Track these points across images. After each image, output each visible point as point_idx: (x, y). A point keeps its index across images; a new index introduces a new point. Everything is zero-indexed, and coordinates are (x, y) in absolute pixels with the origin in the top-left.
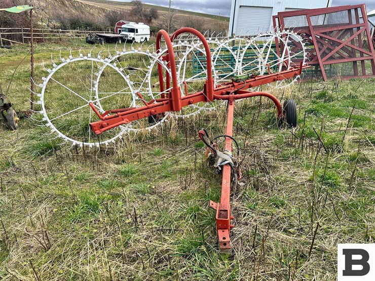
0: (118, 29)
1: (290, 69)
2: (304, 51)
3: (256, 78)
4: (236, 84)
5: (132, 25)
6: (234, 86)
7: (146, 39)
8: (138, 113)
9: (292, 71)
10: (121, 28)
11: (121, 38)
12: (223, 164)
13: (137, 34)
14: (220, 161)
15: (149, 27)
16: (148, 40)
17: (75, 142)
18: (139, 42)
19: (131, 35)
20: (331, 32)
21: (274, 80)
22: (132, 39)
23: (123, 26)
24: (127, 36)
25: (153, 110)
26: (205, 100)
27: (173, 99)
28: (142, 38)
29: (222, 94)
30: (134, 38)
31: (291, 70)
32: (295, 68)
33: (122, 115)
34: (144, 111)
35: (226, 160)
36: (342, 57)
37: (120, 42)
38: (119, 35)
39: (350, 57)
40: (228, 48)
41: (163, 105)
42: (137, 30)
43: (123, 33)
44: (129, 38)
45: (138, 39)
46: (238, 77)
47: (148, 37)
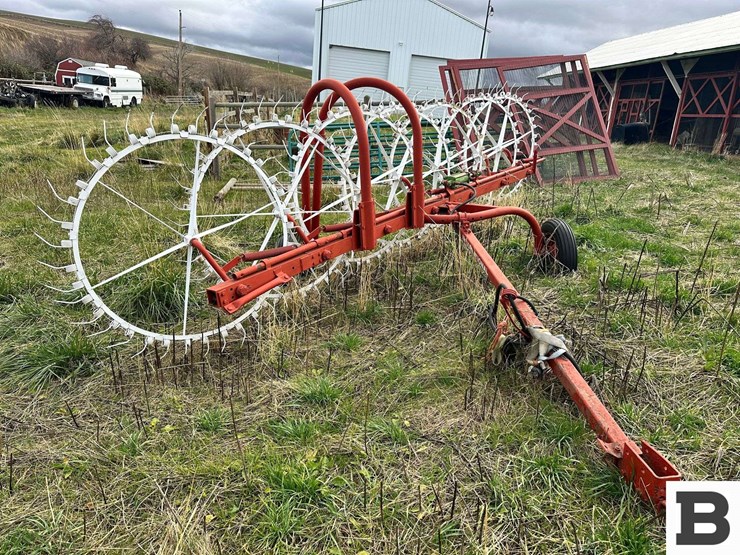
0: (64, 77)
1: (517, 165)
2: (532, 131)
3: (478, 181)
4: (451, 192)
5: (102, 70)
6: (448, 195)
7: (134, 99)
8: (303, 257)
9: (523, 168)
10: (75, 75)
11: (78, 96)
12: (555, 355)
13: (114, 88)
14: (543, 350)
15: (139, 76)
16: (139, 102)
17: (151, 337)
18: (119, 105)
19: (101, 91)
20: (539, 100)
21: (502, 184)
22: (102, 98)
23: (79, 71)
24: (90, 92)
25: (328, 252)
26: (409, 224)
27: (363, 224)
28: (126, 98)
29: (433, 212)
30: (107, 98)
31: (520, 167)
32: (524, 162)
33: (273, 265)
34: (312, 253)
35: (557, 348)
36: (561, 145)
37: (76, 103)
38: (72, 90)
39: (574, 144)
40: (433, 122)
41: (342, 238)
42: (113, 80)
43: (79, 85)
44: (96, 97)
45: (116, 100)
46: (455, 179)
47: (139, 96)
